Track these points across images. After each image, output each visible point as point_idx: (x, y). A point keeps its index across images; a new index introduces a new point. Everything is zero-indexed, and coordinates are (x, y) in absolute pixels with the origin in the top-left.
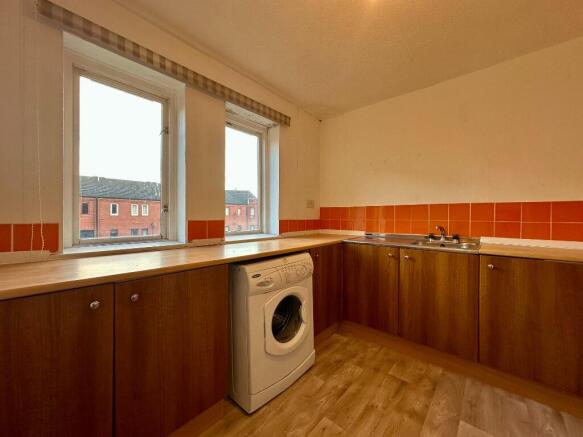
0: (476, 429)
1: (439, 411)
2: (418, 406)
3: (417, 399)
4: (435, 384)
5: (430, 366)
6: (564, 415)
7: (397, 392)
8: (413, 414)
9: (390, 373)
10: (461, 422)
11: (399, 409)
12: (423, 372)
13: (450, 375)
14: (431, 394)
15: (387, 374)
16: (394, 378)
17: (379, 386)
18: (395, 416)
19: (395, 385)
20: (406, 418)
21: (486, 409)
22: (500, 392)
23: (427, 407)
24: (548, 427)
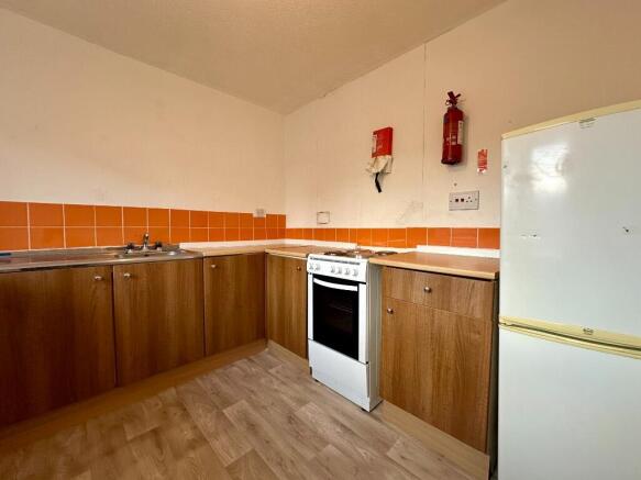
0: (234, 406)
1: (205, 420)
2: (189, 435)
3: (182, 431)
4: (181, 405)
5: (161, 395)
6: (252, 357)
7: (159, 445)
8: (192, 445)
9: (129, 438)
10: (224, 411)
11: (177, 456)
12: (160, 406)
13: (182, 388)
14: (186, 414)
15: (127, 442)
16: (142, 438)
17: (135, 462)
18: (182, 464)
19: (149, 443)
20: (192, 454)
21: (225, 388)
22: (219, 371)
23: (195, 427)
24: (253, 369)
